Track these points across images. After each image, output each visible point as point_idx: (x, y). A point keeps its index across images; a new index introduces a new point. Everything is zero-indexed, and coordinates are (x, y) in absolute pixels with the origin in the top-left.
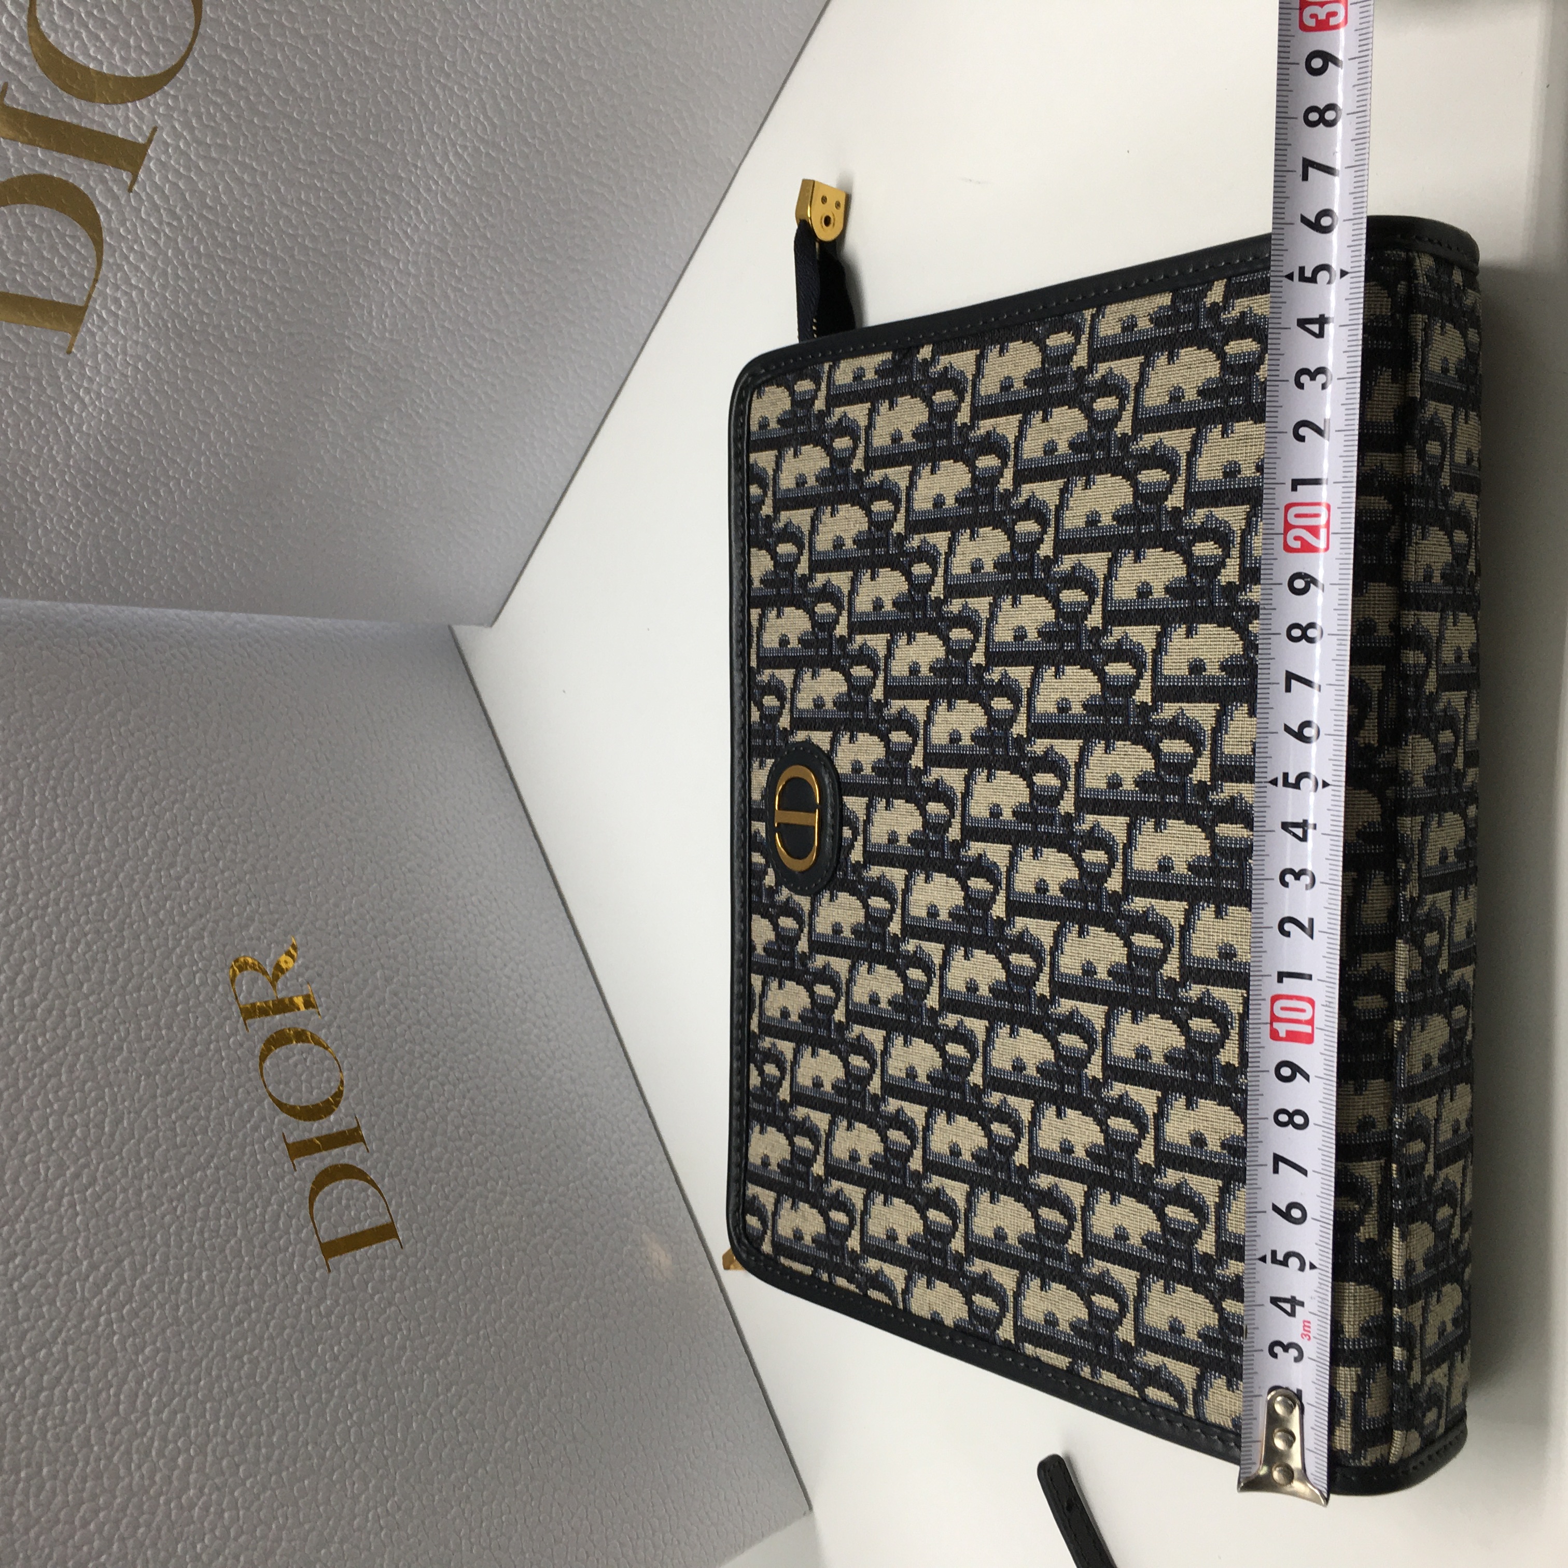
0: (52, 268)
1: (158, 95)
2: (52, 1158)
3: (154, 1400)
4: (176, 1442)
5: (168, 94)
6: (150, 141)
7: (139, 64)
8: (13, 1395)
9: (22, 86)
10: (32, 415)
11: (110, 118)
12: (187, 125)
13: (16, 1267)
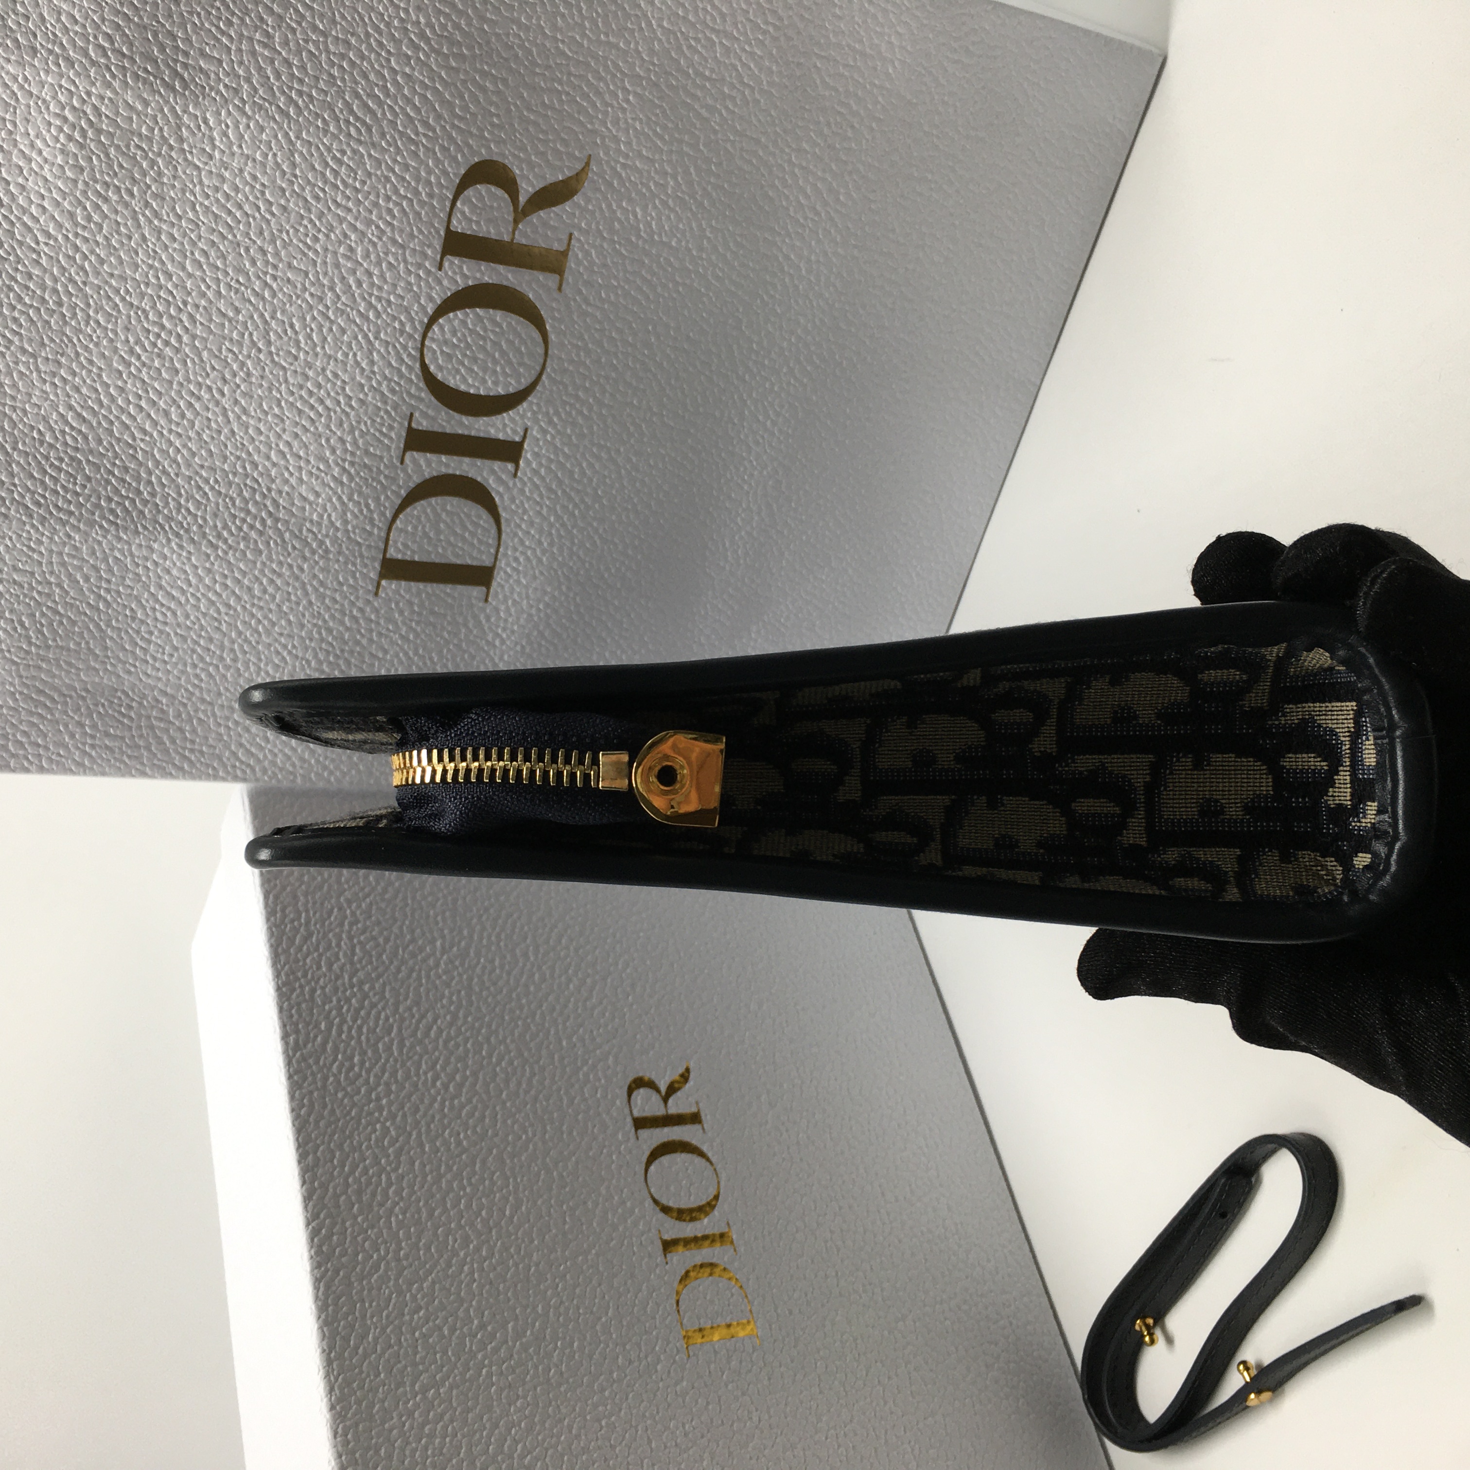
0: (464, 539)
1: (525, 404)
5: (532, 403)
6: (524, 437)
7: (507, 384)
9: (425, 415)
11: (492, 426)
12: (550, 422)
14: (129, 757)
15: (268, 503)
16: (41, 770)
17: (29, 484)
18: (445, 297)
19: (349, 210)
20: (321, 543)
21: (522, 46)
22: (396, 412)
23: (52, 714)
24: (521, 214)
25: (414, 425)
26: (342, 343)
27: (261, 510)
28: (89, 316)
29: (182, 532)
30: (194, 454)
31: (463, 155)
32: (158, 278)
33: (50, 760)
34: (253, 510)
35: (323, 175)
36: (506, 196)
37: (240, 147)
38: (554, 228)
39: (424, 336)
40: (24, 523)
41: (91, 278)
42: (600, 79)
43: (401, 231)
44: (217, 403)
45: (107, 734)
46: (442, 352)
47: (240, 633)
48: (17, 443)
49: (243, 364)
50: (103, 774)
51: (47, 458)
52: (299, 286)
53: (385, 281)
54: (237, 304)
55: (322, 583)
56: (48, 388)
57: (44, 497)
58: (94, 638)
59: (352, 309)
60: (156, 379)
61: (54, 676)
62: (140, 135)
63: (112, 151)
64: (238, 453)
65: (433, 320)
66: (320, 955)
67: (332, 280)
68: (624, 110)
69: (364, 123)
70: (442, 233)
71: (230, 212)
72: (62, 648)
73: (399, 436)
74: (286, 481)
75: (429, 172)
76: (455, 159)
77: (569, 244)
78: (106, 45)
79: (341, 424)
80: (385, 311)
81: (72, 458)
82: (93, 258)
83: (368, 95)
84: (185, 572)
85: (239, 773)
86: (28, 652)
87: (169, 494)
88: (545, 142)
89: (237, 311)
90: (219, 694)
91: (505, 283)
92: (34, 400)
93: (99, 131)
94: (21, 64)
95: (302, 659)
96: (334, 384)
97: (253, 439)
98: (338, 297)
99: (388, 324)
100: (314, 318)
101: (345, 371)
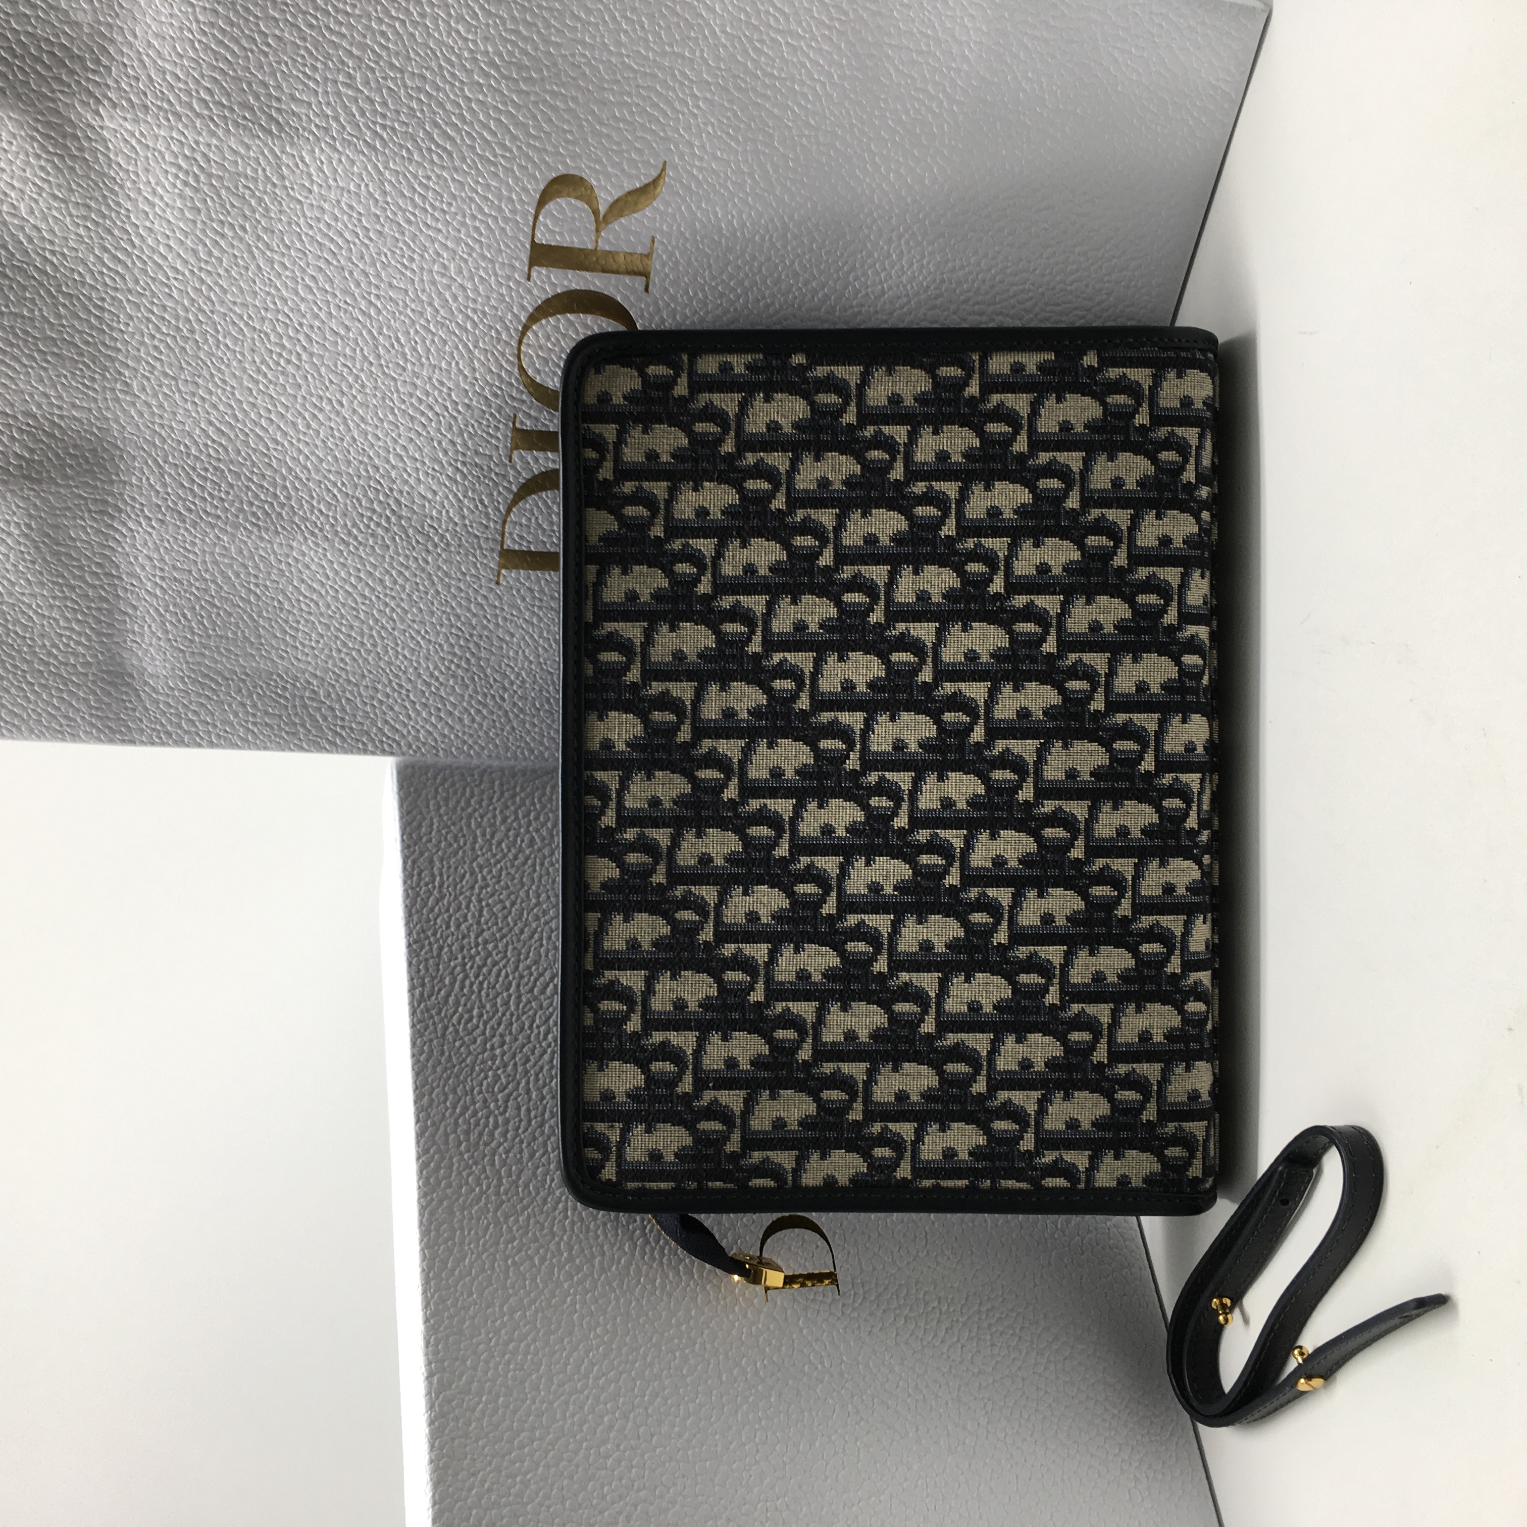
3: (596, 1368)
8: (490, 1340)
9: (528, 416)
13: (513, 1248)
14: (287, 733)
15: (391, 503)
16: (212, 745)
17: (180, 492)
18: (536, 305)
19: (439, 231)
20: (442, 537)
21: (588, 64)
22: (500, 413)
23: (218, 696)
24: (601, 221)
25: (518, 425)
26: (445, 353)
27: (385, 509)
28: (218, 340)
29: (316, 531)
30: (321, 461)
31: (541, 172)
32: (275, 303)
33: (219, 736)
34: (378, 509)
35: (412, 200)
36: (586, 206)
37: (336, 180)
38: (636, 234)
39: (520, 342)
40: (179, 527)
41: (218, 307)
42: (669, 88)
43: (489, 247)
44: (338, 413)
45: (266, 713)
46: (538, 356)
47: (377, 621)
48: (167, 457)
49: (357, 377)
50: (266, 748)
51: (194, 469)
52: (401, 303)
53: (479, 294)
54: (347, 323)
55: (446, 574)
56: (189, 406)
57: (194, 503)
58: (248, 627)
59: (451, 321)
60: (282, 395)
61: (216, 662)
62: (246, 177)
63: (223, 192)
64: (360, 458)
65: (526, 328)
66: (450, 917)
67: (430, 296)
68: (695, 116)
69: (445, 149)
70: (528, 246)
71: (332, 240)
72: (221, 637)
73: (506, 436)
74: (406, 482)
75: (510, 189)
76: (533, 176)
77: (652, 248)
78: (208, 98)
79: (450, 428)
80: (482, 321)
81: (215, 468)
82: (217, 289)
83: (446, 124)
84: (323, 566)
85: (386, 746)
86: (192, 641)
87: (302, 497)
88: (619, 153)
89: (348, 329)
90: (364, 676)
91: (592, 289)
92: (179, 417)
93: (210, 175)
94: (136, 121)
95: (435, 643)
96: (441, 391)
97: (373, 445)
98: (437, 311)
99: (486, 334)
100: (417, 332)
101: (450, 379)
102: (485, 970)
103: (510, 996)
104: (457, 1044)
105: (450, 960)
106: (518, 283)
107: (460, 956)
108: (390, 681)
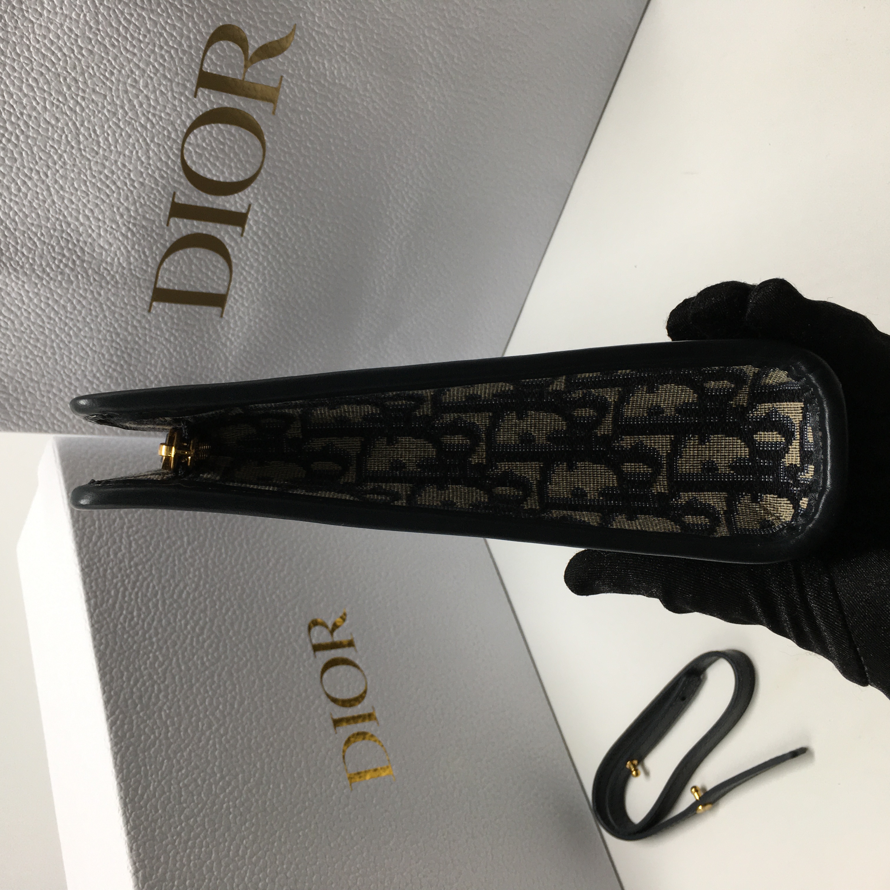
0: (208, 277)
1: (249, 189)
2: (206, 720)
3: (249, 851)
4: (259, 875)
5: (254, 188)
7: (238, 175)
8: (175, 841)
9: (183, 194)
10: (207, 349)
11: (227, 202)
12: (266, 201)
13: (182, 775)
15: (78, 250)
18: (198, 115)
19: (135, 54)
20: (113, 277)
22: (164, 191)
24: (249, 61)
25: (176, 200)
26: (129, 144)
27: (72, 255)
29: (18, 268)
30: (27, 216)
31: (212, 21)
34: (67, 254)
35: (118, 30)
36: (240, 49)
38: (271, 73)
43: (170, 70)
44: (43, 182)
46: (196, 152)
47: (57, 336)
49: (61, 156)
52: (100, 104)
53: (158, 103)
54: (57, 115)
55: (113, 304)
59: (136, 122)
64: (57, 216)
67: (122, 102)
70: (197, 73)
71: (53, 53)
73: (166, 207)
74: (90, 236)
75: (190, 31)
76: (206, 23)
77: (280, 83)
79: (127, 198)
80: (158, 123)
84: (20, 295)
85: (56, 427)
87: (9, 243)
88: (266, 14)
89: (57, 120)
90: (43, 376)
91: (238, 107)
95: (99, 353)
96: (123, 171)
97: (67, 207)
98: (127, 113)
99: (159, 132)
100: (110, 127)
101: (130, 163)
102: (138, 584)
103: (158, 601)
104: (125, 636)
105: (113, 579)
106: (187, 98)
107: (119, 575)
108: (63, 380)
